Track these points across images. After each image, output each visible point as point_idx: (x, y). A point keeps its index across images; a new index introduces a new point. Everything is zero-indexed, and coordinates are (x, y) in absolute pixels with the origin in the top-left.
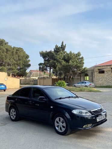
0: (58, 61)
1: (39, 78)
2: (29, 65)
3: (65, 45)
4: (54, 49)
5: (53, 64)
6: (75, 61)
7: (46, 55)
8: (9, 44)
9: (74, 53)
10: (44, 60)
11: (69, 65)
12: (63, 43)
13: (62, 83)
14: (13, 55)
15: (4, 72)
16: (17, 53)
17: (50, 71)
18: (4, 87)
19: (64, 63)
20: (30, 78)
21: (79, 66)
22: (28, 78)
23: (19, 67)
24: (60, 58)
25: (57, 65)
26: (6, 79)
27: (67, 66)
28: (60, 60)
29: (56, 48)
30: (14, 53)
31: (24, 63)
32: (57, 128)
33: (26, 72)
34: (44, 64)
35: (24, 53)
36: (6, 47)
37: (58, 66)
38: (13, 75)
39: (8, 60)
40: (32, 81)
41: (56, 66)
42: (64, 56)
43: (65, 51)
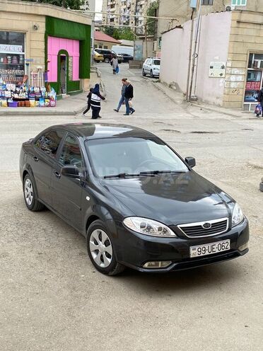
32: (94, 256)
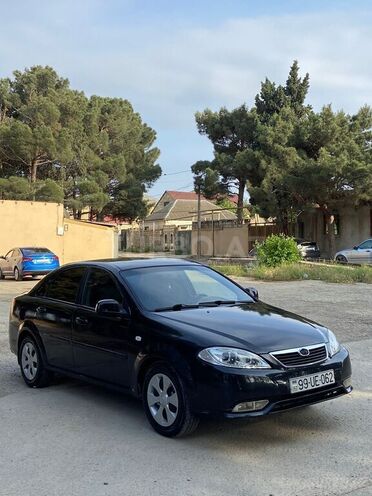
0: (269, 152)
1: (195, 225)
2: (155, 173)
3: (305, 80)
4: (257, 99)
5: (249, 166)
6: (343, 149)
7: (225, 128)
8: (71, 87)
9: (341, 115)
10: (216, 147)
11: (318, 170)
12: (294, 69)
13: (282, 247)
14: (88, 132)
15: (54, 201)
16: (106, 121)
17: (241, 196)
18: (48, 261)
19: (294, 158)
20: (161, 224)
21: (363, 170)
22: (153, 226)
23: (114, 182)
24: (278, 140)
25: (264, 171)
26: (61, 230)
27: (309, 171)
28: (277, 145)
29: (265, 95)
30: (95, 123)
31: (132, 165)
32: (154, 411)
33: (144, 199)
34: (214, 165)
35: (136, 119)
36: (61, 101)
37: (268, 174)
38: (92, 212)
39: (69, 154)
40: (169, 238)
41: (261, 173)
42: (297, 128)
43: (305, 104)
